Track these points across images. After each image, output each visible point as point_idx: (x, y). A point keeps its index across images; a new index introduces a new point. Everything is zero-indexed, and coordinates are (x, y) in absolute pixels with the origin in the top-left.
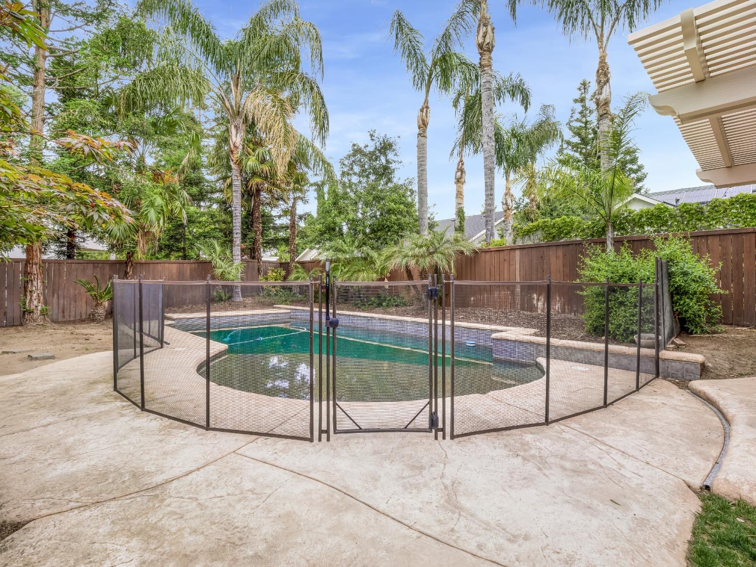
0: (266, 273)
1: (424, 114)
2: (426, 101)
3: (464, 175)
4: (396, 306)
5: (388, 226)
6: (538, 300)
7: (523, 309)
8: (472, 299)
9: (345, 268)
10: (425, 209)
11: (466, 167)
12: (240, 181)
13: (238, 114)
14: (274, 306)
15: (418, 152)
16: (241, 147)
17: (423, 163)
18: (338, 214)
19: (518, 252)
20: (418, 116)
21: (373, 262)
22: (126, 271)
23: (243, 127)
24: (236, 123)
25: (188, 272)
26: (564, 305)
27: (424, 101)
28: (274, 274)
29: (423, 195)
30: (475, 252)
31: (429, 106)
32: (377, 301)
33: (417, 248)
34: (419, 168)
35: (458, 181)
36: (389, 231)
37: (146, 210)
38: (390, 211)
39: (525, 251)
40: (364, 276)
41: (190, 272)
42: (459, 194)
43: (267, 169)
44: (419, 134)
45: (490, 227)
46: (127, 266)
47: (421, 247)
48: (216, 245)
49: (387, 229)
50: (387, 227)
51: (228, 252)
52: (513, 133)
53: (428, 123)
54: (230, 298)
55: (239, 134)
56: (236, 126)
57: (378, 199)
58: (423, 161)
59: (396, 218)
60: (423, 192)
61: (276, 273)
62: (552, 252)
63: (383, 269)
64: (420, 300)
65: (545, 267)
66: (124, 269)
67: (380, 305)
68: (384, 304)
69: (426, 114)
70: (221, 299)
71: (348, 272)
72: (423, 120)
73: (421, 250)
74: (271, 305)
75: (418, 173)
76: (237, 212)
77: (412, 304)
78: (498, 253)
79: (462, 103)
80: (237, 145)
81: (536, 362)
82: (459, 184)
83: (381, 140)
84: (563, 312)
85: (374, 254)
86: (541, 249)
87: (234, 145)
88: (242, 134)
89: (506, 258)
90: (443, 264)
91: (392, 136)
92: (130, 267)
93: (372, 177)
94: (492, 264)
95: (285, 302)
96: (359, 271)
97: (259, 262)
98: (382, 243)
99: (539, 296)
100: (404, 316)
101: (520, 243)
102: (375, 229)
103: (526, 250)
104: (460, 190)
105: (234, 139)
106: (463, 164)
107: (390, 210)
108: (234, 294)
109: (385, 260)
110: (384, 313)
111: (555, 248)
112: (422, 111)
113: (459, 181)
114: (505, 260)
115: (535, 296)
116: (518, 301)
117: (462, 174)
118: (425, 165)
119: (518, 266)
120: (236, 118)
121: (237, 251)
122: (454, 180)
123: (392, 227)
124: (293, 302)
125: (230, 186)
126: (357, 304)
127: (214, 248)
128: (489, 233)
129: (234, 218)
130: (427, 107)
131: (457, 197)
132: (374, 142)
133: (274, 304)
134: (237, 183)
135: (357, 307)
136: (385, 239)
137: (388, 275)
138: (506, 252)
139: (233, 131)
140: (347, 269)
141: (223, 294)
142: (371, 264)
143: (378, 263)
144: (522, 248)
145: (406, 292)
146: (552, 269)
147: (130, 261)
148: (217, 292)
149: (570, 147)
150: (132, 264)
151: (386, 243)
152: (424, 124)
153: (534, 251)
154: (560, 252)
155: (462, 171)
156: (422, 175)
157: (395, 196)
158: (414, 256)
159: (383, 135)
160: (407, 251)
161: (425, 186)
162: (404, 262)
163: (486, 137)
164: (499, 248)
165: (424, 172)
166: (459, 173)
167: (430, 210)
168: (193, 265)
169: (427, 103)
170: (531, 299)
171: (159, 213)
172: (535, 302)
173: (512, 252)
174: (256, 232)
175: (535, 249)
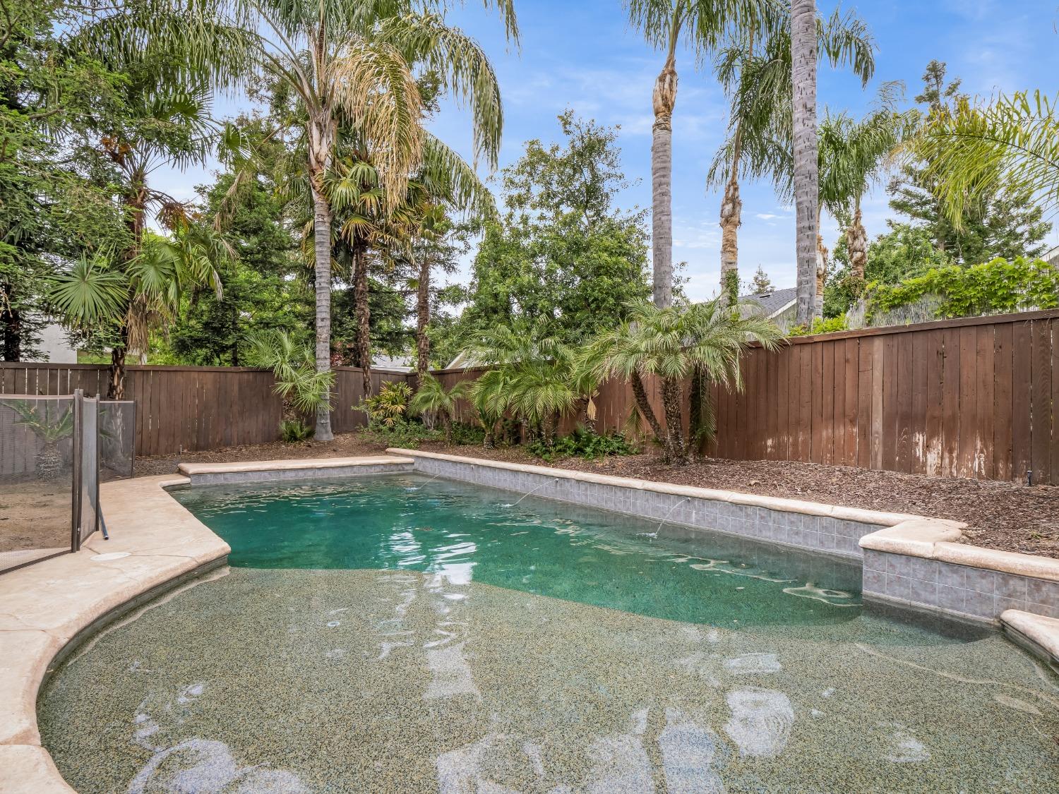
0: (378, 392)
1: (667, 86)
2: (671, 62)
3: (738, 209)
4: (610, 454)
5: (596, 299)
6: (927, 447)
7: (888, 464)
8: (770, 442)
9: (511, 379)
10: (667, 269)
11: (742, 195)
12: (328, 224)
13: (324, 102)
14: (388, 450)
15: (654, 159)
16: (328, 162)
17: (663, 180)
18: (500, 278)
19: (878, 345)
20: (655, 91)
21: (565, 368)
22: (110, 384)
23: (333, 127)
24: (320, 118)
25: (236, 388)
26: (995, 460)
27: (665, 63)
28: (392, 393)
29: (663, 241)
30: (782, 344)
31: (677, 69)
32: (573, 443)
33: (660, 334)
34: (655, 189)
35: (727, 221)
36: (598, 308)
37: (137, 270)
38: (599, 270)
39: (896, 341)
40: (547, 396)
41: (240, 389)
42: (729, 246)
43: (373, 200)
44: (658, 125)
45: (806, 296)
46: (113, 375)
47: (667, 331)
48: (285, 340)
49: (593, 306)
50: (593, 302)
51: (307, 353)
52: (827, 135)
53: (673, 104)
54: (310, 434)
55: (324, 140)
56: (318, 124)
57: (577, 247)
58: (664, 176)
59: (610, 281)
60: (662, 238)
61: (394, 390)
62: (967, 340)
63: (587, 379)
64: (660, 443)
65: (947, 374)
66: (108, 381)
67: (579, 451)
68: (588, 450)
69: (671, 85)
70: (293, 437)
71: (515, 387)
72: (665, 98)
73: (668, 337)
74: (381, 449)
75: (654, 200)
76: (323, 280)
77: (642, 451)
78: (831, 346)
79: (738, 72)
80: (322, 159)
81: (1001, 620)
82: (729, 227)
83: (584, 130)
84: (993, 474)
85: (568, 352)
86: (938, 335)
87: (317, 158)
88: (331, 139)
89: (849, 356)
90: (715, 367)
91: (604, 125)
92: (119, 378)
93: (567, 210)
94: (817, 370)
95: (406, 444)
96: (539, 385)
97: (365, 372)
98: (583, 333)
99: (930, 438)
100: (628, 475)
101: (881, 322)
102: (571, 307)
103: (900, 338)
104: (730, 237)
105: (316, 147)
106: (736, 189)
107: (600, 267)
108: (318, 428)
109: (588, 362)
110: (586, 469)
111: (973, 331)
112: (662, 79)
113: (730, 221)
114: (847, 361)
115: (920, 438)
116: (878, 447)
117: (734, 208)
118: (668, 184)
119: (878, 374)
120: (319, 110)
121: (323, 349)
122: (719, 220)
123: (604, 300)
124: (421, 445)
125: (312, 233)
126: (534, 450)
127: (281, 345)
128: (804, 307)
129: (318, 291)
130: (673, 73)
131: (724, 251)
132: (570, 137)
133: (387, 446)
134: (323, 228)
135: (539, 455)
136: (589, 325)
137: (596, 393)
138: (849, 344)
139: (315, 133)
140: (515, 380)
141: (298, 427)
142: (562, 371)
143: (575, 369)
144: (889, 335)
145: (633, 428)
146: (964, 378)
147: (119, 365)
148: (287, 423)
149: (911, 179)
150: (122, 373)
151: (593, 333)
152: (666, 105)
153: (919, 341)
154: (988, 340)
155: (734, 201)
156: (662, 202)
157: (609, 242)
158: (652, 352)
159: (586, 120)
160: (635, 342)
161: (666, 224)
162: (631, 363)
163: (801, 108)
164: (833, 335)
165: (666, 198)
166: (729, 207)
167: (676, 274)
168: (245, 376)
169: (673, 65)
170: (911, 445)
171: (167, 276)
172: (919, 452)
173: (864, 345)
174: (359, 318)
175: (921, 336)
